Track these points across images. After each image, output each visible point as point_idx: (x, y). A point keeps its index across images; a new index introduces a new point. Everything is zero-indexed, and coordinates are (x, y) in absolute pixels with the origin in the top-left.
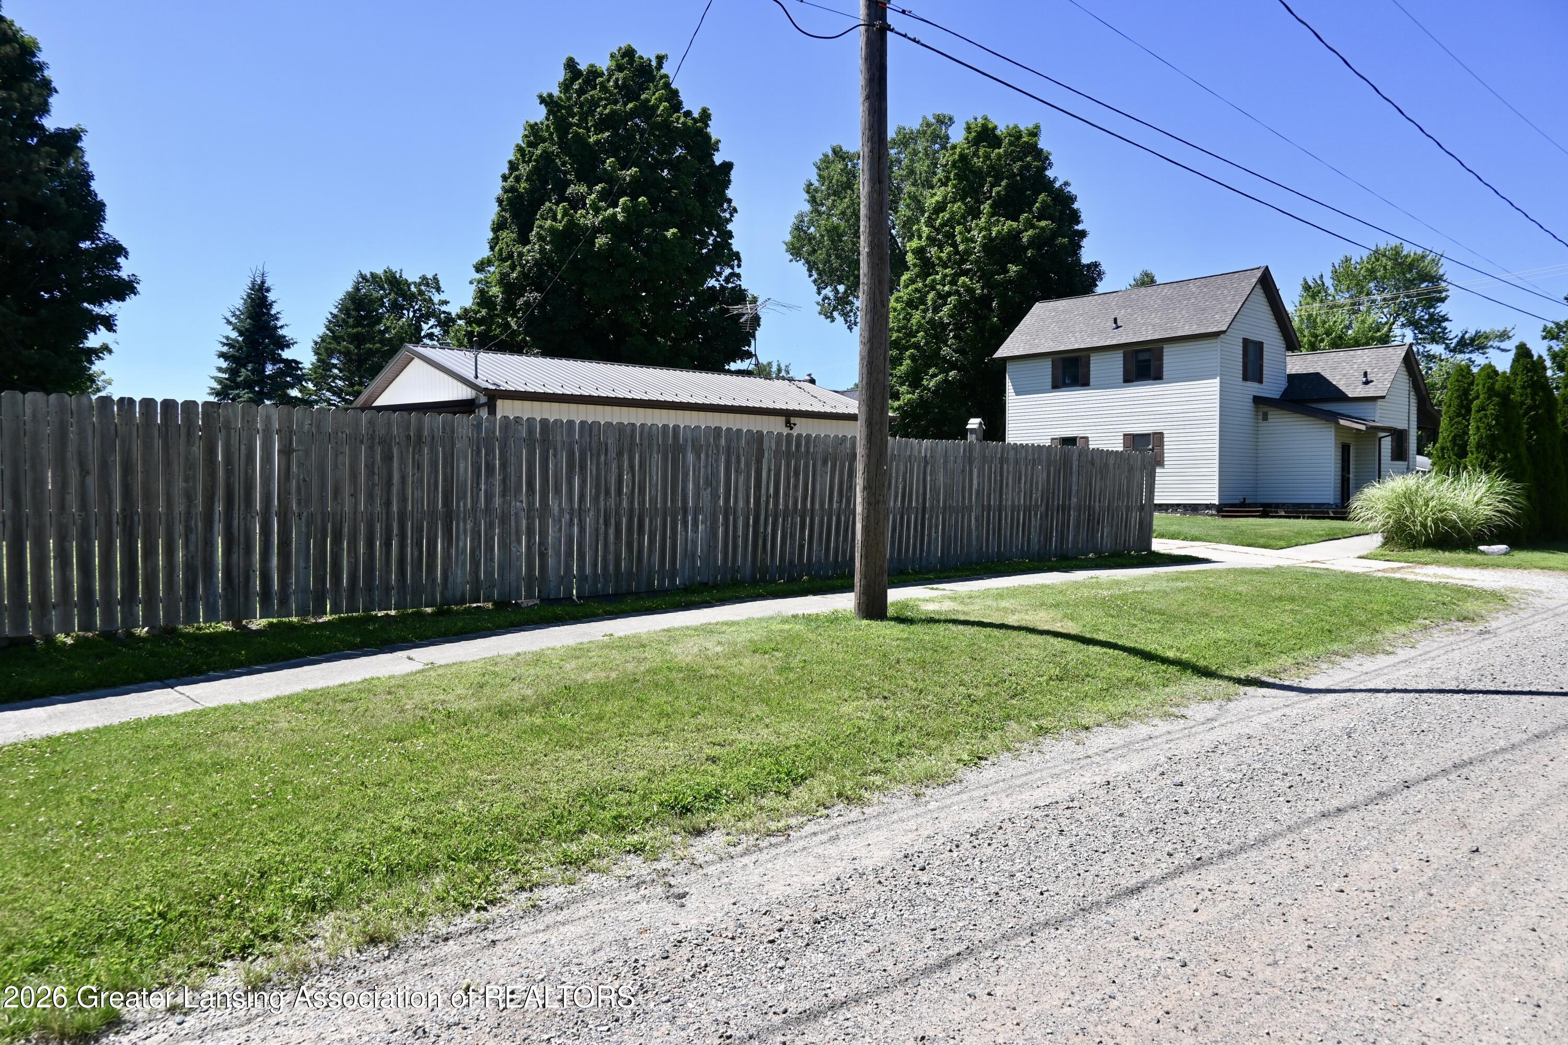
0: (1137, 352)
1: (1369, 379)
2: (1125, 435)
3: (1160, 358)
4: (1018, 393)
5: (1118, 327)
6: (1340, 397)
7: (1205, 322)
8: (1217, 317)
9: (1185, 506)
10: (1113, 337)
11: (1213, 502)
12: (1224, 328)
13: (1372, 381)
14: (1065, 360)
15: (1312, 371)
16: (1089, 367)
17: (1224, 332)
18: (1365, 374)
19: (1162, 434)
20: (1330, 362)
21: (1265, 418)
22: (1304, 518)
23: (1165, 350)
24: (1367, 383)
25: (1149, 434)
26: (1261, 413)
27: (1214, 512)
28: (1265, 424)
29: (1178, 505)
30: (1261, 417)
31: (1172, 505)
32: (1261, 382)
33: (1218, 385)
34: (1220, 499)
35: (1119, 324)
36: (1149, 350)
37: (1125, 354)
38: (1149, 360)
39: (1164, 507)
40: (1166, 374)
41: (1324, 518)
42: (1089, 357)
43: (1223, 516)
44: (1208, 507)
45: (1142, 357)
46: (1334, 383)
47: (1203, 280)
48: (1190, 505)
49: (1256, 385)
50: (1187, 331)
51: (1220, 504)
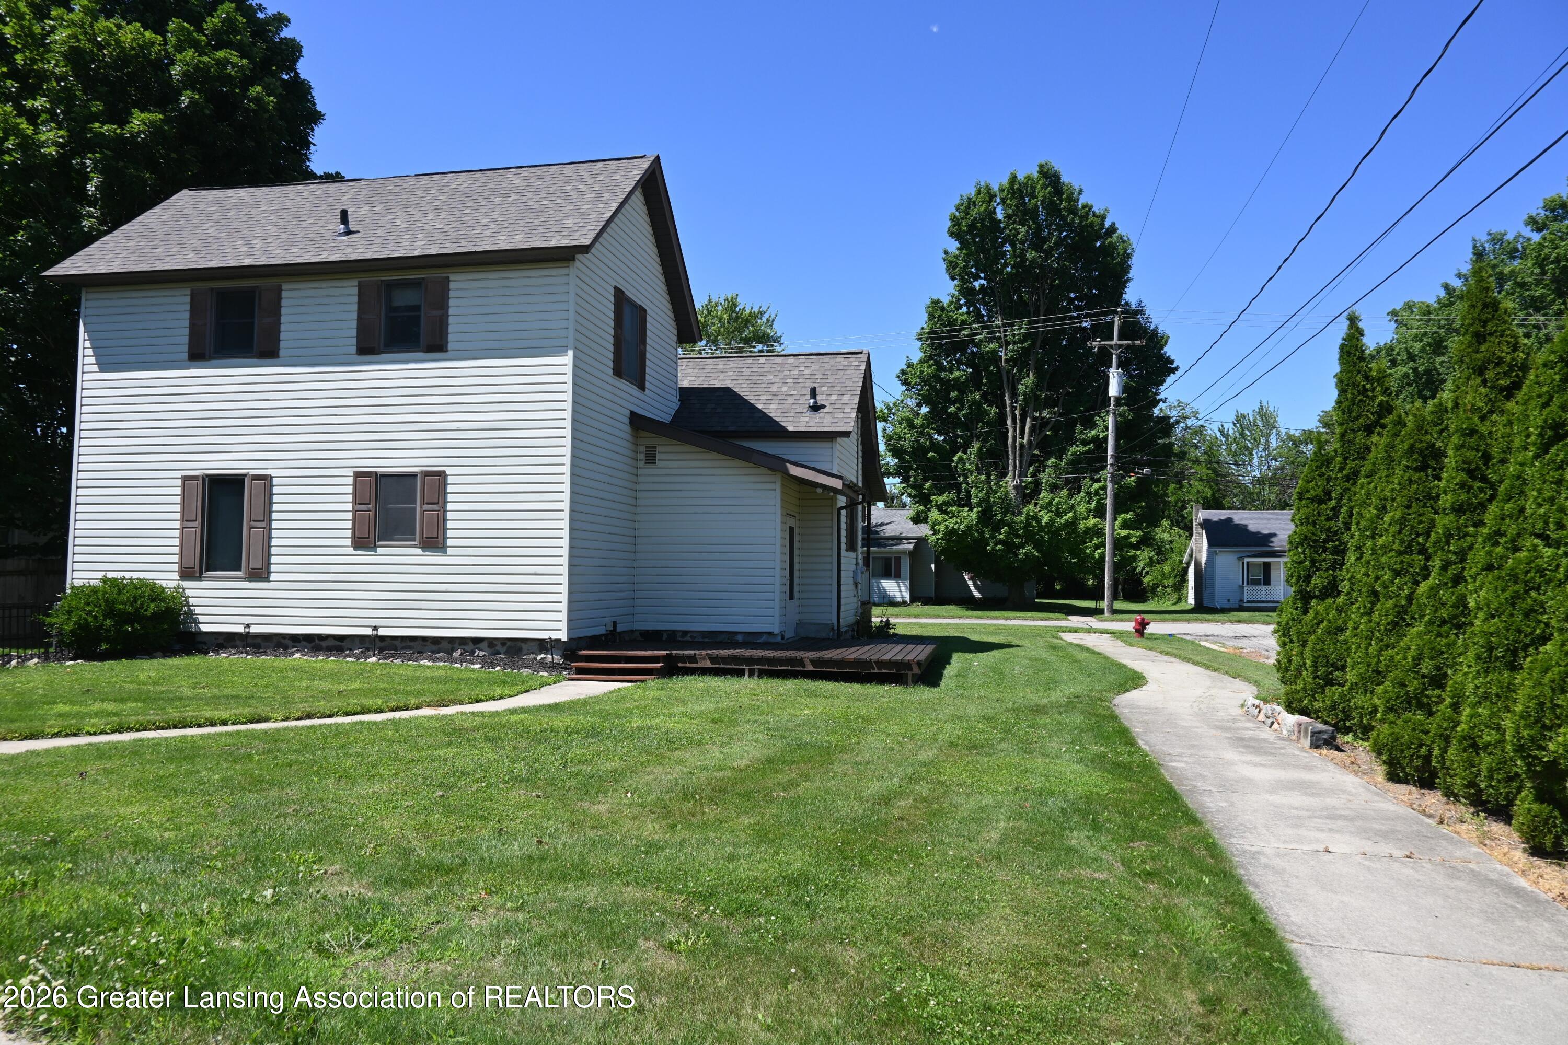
0: (391, 286)
1: (820, 402)
2: (357, 475)
3: (442, 303)
4: (104, 366)
5: (349, 232)
6: (775, 431)
7: (542, 229)
8: (568, 222)
9: (491, 643)
10: (336, 249)
11: (555, 635)
12: (586, 241)
13: (824, 407)
14: (223, 297)
15: (717, 384)
16: (278, 315)
17: (585, 249)
18: (814, 393)
19: (442, 475)
20: (746, 372)
21: (651, 458)
22: (751, 674)
23: (452, 285)
24: (816, 408)
25: (413, 476)
26: (642, 449)
27: (557, 659)
28: (650, 470)
29: (477, 641)
30: (642, 456)
31: (463, 641)
32: (642, 387)
33: (569, 369)
34: (570, 629)
35: (353, 226)
36: (416, 284)
37: (360, 287)
38: (417, 308)
39: (445, 645)
40: (454, 340)
41: (794, 675)
42: (279, 290)
43: (580, 671)
44: (543, 645)
45: (404, 298)
46: (760, 406)
47: (533, 170)
48: (504, 641)
49: (633, 390)
50: (503, 242)
51: (570, 640)
